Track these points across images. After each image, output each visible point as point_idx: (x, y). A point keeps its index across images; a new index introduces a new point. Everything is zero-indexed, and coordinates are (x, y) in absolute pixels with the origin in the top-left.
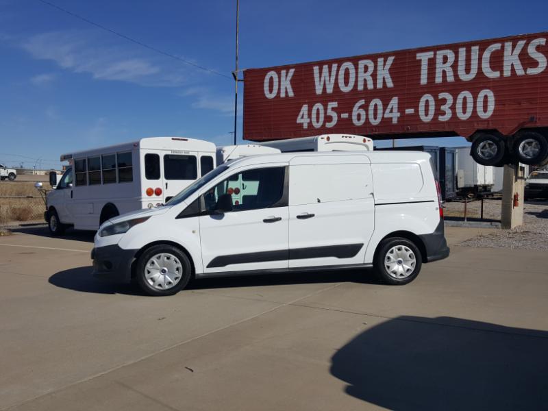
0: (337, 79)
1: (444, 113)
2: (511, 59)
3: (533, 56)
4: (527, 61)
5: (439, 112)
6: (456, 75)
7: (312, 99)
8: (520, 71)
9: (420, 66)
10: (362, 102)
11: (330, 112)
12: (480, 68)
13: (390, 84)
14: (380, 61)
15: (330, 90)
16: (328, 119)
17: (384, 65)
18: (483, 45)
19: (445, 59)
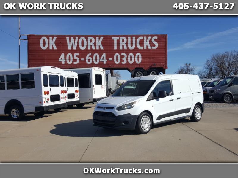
0: (78, 44)
1: (123, 61)
2: (146, 43)
3: (153, 43)
4: (152, 45)
5: (122, 60)
6: (127, 47)
7: (66, 51)
8: (150, 48)
9: (114, 42)
10: (90, 54)
11: (75, 58)
12: (136, 45)
13: (102, 48)
14: (97, 38)
15: (75, 48)
16: (75, 60)
17: (99, 40)
18: (137, 37)
19: (123, 41)
